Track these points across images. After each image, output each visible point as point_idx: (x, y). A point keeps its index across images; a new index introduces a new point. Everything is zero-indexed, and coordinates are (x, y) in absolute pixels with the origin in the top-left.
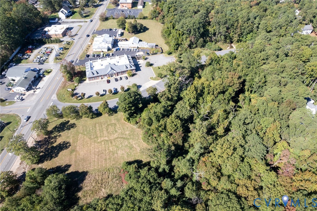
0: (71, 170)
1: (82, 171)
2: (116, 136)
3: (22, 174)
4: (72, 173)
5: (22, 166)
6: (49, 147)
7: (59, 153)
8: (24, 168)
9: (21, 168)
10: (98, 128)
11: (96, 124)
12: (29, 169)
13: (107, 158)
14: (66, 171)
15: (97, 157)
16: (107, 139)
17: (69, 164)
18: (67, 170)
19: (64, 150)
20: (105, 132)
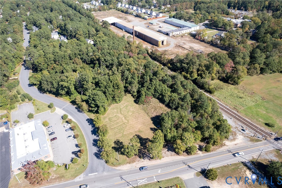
0: (153, 126)
1: (151, 121)
2: (120, 115)
3: (170, 151)
4: (155, 125)
5: (165, 155)
6: (143, 148)
7: (145, 139)
8: (165, 153)
9: (166, 155)
10: (116, 126)
11: (111, 129)
12: (164, 150)
13: (138, 113)
14: (156, 129)
15: (139, 118)
16: (123, 118)
17: (150, 129)
18: (154, 128)
19: (141, 137)
20: (118, 121)
